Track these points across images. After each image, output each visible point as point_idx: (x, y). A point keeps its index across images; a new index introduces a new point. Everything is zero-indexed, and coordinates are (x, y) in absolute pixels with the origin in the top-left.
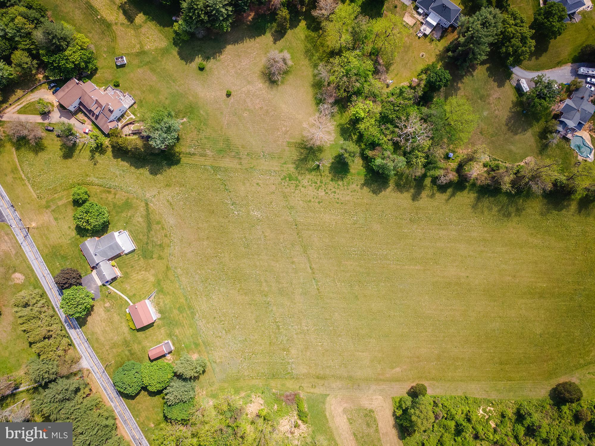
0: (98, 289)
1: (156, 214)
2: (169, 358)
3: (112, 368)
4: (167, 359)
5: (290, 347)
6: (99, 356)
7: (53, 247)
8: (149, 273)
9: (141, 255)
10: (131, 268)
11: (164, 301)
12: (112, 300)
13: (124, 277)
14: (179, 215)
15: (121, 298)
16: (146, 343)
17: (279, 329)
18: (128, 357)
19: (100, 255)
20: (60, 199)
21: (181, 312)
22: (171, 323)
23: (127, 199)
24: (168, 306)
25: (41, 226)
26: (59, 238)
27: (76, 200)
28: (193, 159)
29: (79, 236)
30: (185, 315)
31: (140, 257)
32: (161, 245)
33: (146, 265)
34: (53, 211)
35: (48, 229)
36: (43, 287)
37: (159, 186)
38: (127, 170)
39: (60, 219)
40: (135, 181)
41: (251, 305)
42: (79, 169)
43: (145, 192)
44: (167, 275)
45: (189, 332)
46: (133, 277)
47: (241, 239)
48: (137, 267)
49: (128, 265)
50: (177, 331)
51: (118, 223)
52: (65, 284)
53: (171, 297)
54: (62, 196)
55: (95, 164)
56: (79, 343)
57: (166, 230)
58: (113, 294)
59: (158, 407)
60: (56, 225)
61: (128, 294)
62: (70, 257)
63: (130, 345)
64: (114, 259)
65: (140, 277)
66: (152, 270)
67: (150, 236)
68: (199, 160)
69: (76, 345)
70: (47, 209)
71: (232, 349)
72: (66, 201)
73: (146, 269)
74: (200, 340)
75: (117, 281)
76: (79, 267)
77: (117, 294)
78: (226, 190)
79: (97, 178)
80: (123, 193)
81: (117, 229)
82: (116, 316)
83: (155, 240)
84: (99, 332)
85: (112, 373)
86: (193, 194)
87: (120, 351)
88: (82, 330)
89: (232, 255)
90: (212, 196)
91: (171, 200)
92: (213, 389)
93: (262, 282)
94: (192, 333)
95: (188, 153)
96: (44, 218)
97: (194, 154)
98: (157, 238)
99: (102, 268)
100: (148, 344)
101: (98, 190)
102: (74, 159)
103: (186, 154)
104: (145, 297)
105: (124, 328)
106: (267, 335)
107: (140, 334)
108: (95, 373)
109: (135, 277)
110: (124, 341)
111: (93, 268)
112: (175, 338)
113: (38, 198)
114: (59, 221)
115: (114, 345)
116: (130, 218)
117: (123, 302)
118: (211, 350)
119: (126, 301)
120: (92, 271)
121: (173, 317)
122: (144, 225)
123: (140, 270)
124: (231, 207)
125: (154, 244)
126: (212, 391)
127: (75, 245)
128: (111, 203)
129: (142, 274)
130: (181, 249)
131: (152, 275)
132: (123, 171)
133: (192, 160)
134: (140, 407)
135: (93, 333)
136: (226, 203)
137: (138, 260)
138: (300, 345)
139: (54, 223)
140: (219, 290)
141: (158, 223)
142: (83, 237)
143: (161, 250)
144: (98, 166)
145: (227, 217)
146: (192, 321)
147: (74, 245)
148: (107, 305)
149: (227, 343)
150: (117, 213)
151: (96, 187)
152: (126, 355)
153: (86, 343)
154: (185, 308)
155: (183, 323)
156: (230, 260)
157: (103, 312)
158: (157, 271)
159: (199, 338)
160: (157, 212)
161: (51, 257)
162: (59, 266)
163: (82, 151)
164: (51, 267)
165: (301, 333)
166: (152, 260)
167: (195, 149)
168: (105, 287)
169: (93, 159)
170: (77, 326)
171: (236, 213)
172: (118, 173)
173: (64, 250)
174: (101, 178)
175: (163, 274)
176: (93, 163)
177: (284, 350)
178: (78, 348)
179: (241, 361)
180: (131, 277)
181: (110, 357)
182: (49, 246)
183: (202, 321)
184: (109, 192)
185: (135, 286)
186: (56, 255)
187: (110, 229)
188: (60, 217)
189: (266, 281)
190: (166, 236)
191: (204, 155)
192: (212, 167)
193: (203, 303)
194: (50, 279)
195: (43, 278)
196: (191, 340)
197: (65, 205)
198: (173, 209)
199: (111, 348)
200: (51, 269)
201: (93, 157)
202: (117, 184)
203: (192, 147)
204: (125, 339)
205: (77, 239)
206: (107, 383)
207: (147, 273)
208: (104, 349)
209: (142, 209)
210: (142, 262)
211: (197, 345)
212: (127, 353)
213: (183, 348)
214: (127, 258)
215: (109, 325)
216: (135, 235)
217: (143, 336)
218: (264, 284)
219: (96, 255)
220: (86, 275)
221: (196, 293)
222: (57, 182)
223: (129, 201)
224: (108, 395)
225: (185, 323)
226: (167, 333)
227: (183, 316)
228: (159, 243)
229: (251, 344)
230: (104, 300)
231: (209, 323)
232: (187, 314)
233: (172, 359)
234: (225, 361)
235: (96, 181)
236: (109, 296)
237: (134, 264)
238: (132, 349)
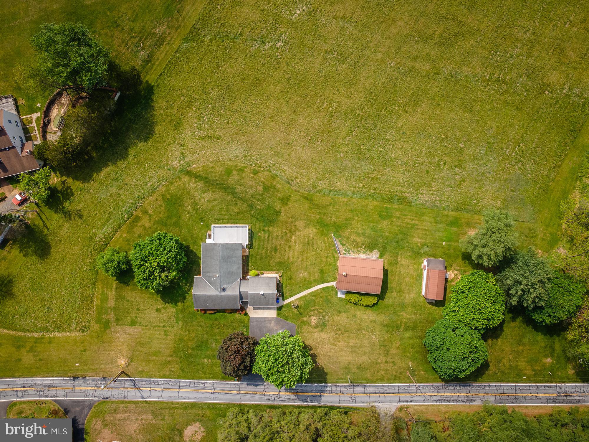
0: (281, 320)
1: (213, 168)
2: (453, 275)
3: (419, 371)
4: (453, 280)
5: (542, 79)
6: (389, 380)
7: (174, 352)
8: (300, 231)
9: (264, 226)
10: (276, 252)
11: (356, 233)
12: (311, 310)
13: (285, 272)
14: (233, 134)
15: (314, 294)
16: (409, 297)
17: (504, 81)
18: (416, 337)
19: (229, 283)
20: (104, 299)
21: (389, 217)
22: (397, 242)
23: (163, 198)
24: (369, 232)
25: (131, 353)
26: (165, 335)
27: (118, 271)
28: (157, 63)
29: (180, 305)
30: (398, 214)
31: (266, 228)
32: (266, 189)
33: (284, 227)
34: (118, 320)
35: (141, 344)
36: (229, 404)
37: (170, 140)
38: (117, 173)
39: (136, 317)
40: (142, 170)
41: (438, 105)
42: (75, 245)
43: (168, 165)
44: (317, 205)
45: (427, 222)
46: (293, 258)
47: (325, 59)
48: (279, 242)
49: (269, 254)
50: (417, 240)
51: (194, 232)
52: (243, 362)
53: (356, 218)
54: (103, 293)
55: (81, 217)
56: (350, 399)
57: (246, 167)
58: (302, 302)
59: (524, 336)
60: (143, 329)
61: (315, 281)
62: (205, 336)
63: (398, 322)
64: (248, 270)
65: (298, 248)
66: (297, 223)
67: (241, 195)
68: (164, 54)
69: (351, 405)
70: (109, 328)
71: (492, 173)
72: (114, 293)
73: (290, 232)
74: (451, 213)
75: (284, 286)
76: (230, 331)
77: (304, 297)
78: (235, 40)
79: (104, 225)
80: (150, 198)
81: (201, 239)
82: (339, 318)
83: (253, 191)
84: (350, 358)
85: (427, 376)
86: (213, 94)
87: (399, 343)
88: (331, 382)
89: (343, 90)
90: (232, 67)
91: (203, 133)
92: (541, 235)
93: (412, 67)
94: (432, 220)
95: (143, 64)
96: (121, 339)
97: (150, 56)
98: (251, 187)
99: (251, 292)
100: (412, 295)
101: (123, 234)
102: (53, 243)
103: (144, 68)
104: (334, 257)
105: (365, 316)
106: (501, 106)
107: (389, 299)
108: (412, 401)
109: (293, 254)
110: (385, 328)
111: (243, 309)
112: (426, 249)
113: (83, 331)
114: (139, 320)
115: (385, 347)
116: (197, 210)
117: (323, 295)
118: (475, 204)
119: (323, 289)
120: (246, 314)
121: (390, 233)
122: (219, 195)
123: (288, 241)
124: (266, 47)
125: (257, 197)
126: (543, 239)
127: (192, 318)
128: (155, 226)
129: (295, 242)
130: (289, 161)
131: (306, 227)
132: (116, 180)
133: (158, 65)
134: (507, 365)
135: (347, 369)
136: (256, 51)
137: (269, 235)
138: (549, 59)
139: (137, 330)
140: (387, 141)
141: (228, 172)
142: (185, 298)
143: (273, 192)
144: (85, 214)
145: (278, 63)
146: (414, 209)
147: (190, 320)
148: (314, 321)
149: (478, 175)
150: (176, 224)
151: (118, 235)
152: (410, 338)
153: (356, 389)
154: (386, 208)
155: (408, 224)
156: (349, 98)
157: (321, 333)
158: (302, 217)
159: (446, 213)
160: (211, 165)
161: (189, 364)
162: (210, 361)
163: (48, 225)
164: (205, 374)
165: (531, 48)
166: (282, 214)
167: (143, 49)
168: (283, 309)
169: (70, 215)
170: (321, 386)
171: (280, 44)
172: (114, 190)
173: (189, 340)
174: (108, 221)
175: (313, 210)
176: (77, 218)
177: (541, 92)
178: (357, 405)
179: (520, 169)
180: (291, 260)
181: (400, 363)
182: (169, 359)
183: (422, 194)
184: (137, 219)
185: (309, 263)
186: (191, 356)
187: (197, 249)
188: (133, 315)
189: (415, 59)
190: (256, 172)
191: (160, 41)
192: (187, 39)
193: (393, 177)
194: (222, 386)
195: (215, 396)
196: (442, 226)
197: (119, 298)
198: (219, 139)
199: (387, 353)
200: (208, 376)
201: (66, 213)
202: (131, 201)
203: (138, 51)
204: (383, 325)
205: (183, 310)
206: (438, 392)
207: (298, 233)
208: (382, 365)
209: (192, 184)
210: (276, 231)
211: (455, 222)
212: (407, 334)
213: (449, 245)
214: (256, 249)
215: (348, 337)
216: (226, 217)
217: (395, 294)
218: (418, 65)
219: (224, 290)
220: (247, 327)
221: (373, 179)
222: (75, 290)
223: (168, 196)
224: (458, 401)
225: (409, 221)
226: (411, 257)
227: (397, 218)
228: (260, 189)
229: (502, 139)
230: (303, 322)
231: (430, 184)
232: (397, 210)
233: (456, 272)
234: (505, 193)
235: (108, 229)
236: (302, 311)
237: (272, 243)
238: (406, 323)
